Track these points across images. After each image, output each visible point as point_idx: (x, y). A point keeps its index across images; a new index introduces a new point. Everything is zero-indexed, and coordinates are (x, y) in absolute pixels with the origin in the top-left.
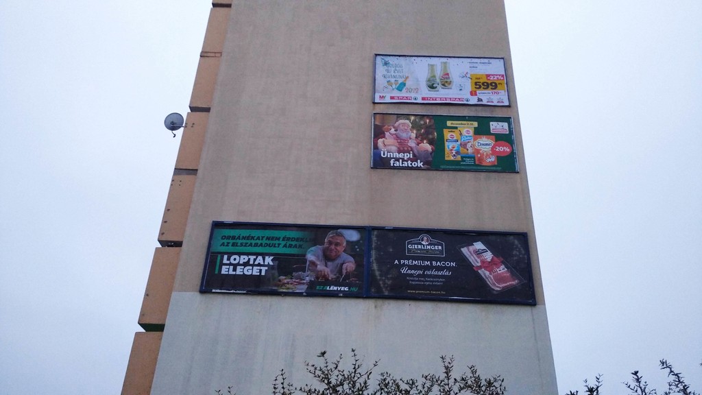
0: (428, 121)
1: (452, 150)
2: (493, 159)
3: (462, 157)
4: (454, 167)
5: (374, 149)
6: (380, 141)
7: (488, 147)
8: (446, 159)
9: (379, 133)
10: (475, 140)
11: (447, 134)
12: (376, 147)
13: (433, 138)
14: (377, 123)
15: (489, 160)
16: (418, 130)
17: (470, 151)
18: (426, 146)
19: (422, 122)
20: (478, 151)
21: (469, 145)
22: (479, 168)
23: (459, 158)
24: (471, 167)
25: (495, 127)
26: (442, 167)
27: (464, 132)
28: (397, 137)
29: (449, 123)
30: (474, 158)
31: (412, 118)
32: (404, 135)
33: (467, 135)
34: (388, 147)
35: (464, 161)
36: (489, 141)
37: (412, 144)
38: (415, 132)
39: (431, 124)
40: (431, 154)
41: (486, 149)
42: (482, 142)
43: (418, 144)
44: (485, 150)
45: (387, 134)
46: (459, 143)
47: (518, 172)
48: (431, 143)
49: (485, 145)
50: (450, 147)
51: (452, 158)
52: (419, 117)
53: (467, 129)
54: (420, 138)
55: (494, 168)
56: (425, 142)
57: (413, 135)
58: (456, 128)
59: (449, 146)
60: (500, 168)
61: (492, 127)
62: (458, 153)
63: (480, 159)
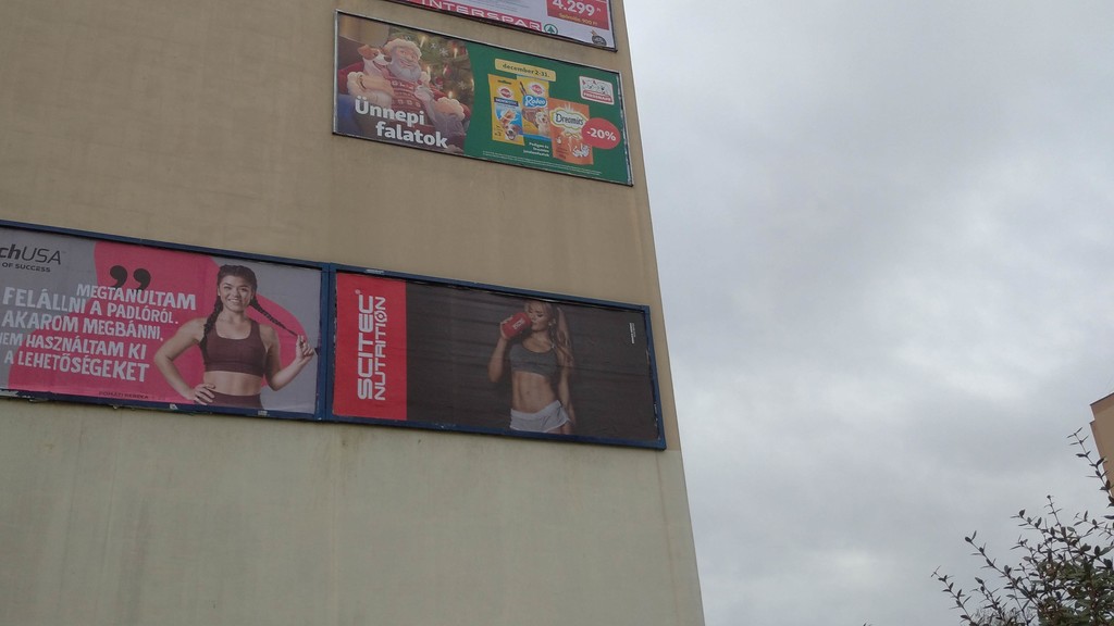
0: (456, 51)
1: (505, 121)
2: (585, 152)
3: (526, 140)
4: (510, 158)
5: (339, 92)
6: (353, 76)
7: (575, 126)
8: (495, 138)
9: (350, 59)
10: (551, 107)
11: (496, 87)
12: (343, 88)
13: (467, 91)
14: (345, 35)
15: (578, 153)
16: (435, 68)
17: (542, 129)
18: (452, 104)
19: (444, 52)
20: (557, 132)
21: (539, 117)
22: (559, 166)
23: (520, 140)
24: (544, 163)
25: (589, 86)
26: (487, 154)
27: (529, 86)
28: (391, 76)
29: (499, 64)
30: (549, 144)
31: (424, 39)
32: (406, 73)
33: (536, 95)
34: (370, 93)
35: (531, 148)
36: (578, 115)
37: (424, 94)
38: (428, 69)
39: (461, 58)
40: (463, 122)
41: (573, 130)
42: (565, 115)
43: (437, 97)
44: (571, 131)
45: (368, 63)
46: (519, 108)
47: (632, 186)
48: (463, 98)
49: (569, 121)
50: (503, 114)
51: (507, 139)
52: (436, 39)
53: (537, 82)
54: (441, 84)
55: (588, 172)
56: (451, 94)
57: (426, 76)
58: (514, 76)
59: (499, 111)
60: (598, 173)
61: (583, 87)
62: (518, 128)
63: (561, 150)
